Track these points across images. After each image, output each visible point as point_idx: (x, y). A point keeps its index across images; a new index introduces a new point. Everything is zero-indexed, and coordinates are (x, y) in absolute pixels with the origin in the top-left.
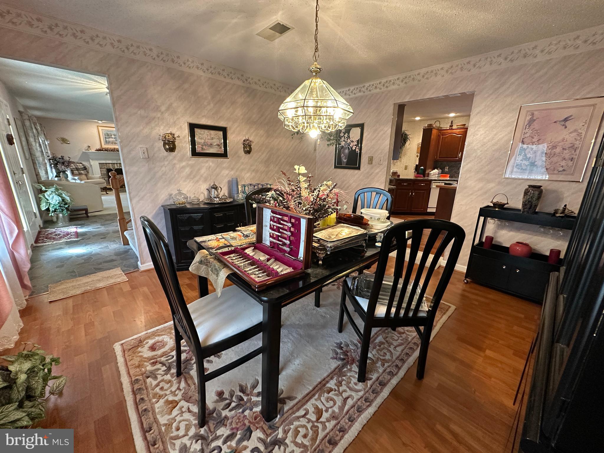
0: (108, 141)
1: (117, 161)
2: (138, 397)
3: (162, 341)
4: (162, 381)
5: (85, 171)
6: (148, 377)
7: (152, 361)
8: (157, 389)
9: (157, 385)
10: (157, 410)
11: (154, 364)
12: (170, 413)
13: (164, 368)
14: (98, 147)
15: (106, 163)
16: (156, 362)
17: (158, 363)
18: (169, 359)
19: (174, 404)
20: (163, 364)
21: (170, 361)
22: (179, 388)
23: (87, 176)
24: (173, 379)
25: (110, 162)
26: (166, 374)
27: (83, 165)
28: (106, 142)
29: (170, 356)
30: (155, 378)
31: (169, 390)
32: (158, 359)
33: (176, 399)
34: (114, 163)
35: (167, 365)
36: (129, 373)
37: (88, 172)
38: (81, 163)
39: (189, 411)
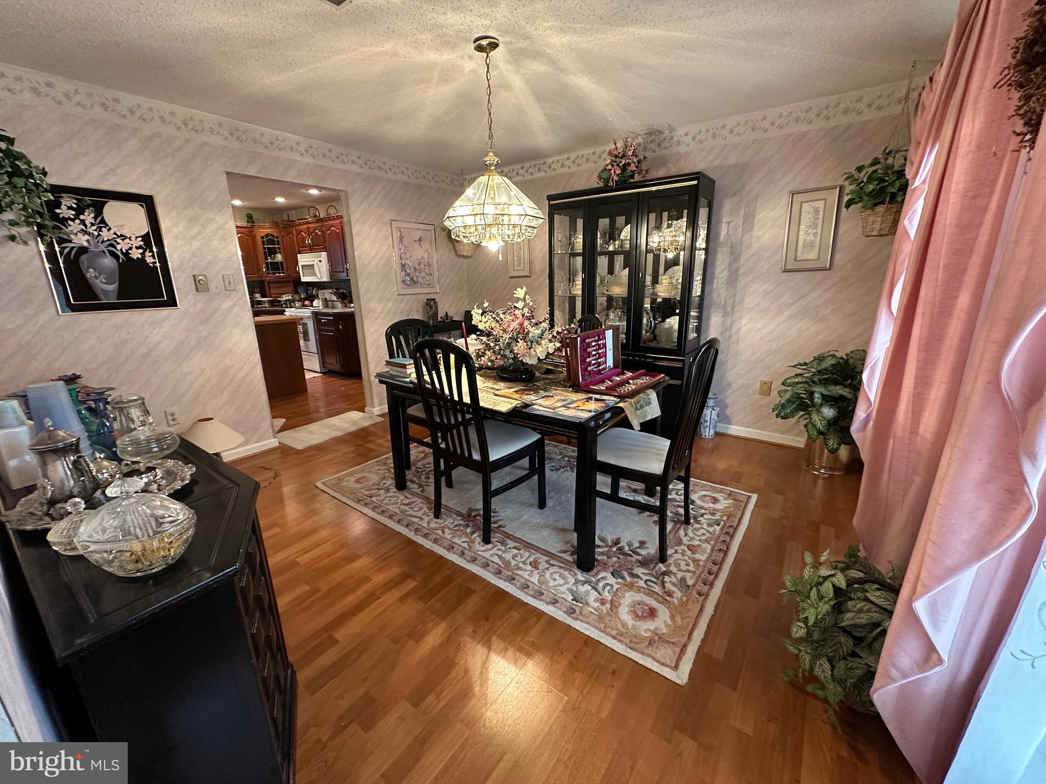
2: (712, 577)
3: (631, 611)
4: (680, 570)
6: (689, 586)
7: (668, 598)
8: (691, 568)
9: (689, 571)
10: (706, 555)
11: (670, 594)
12: (699, 545)
13: (667, 579)
16: (665, 592)
17: (666, 590)
18: (652, 582)
19: (690, 548)
20: (663, 583)
21: (654, 580)
22: (676, 552)
24: (672, 562)
26: (671, 572)
29: (647, 585)
30: (683, 579)
31: (684, 558)
32: (661, 594)
33: (686, 548)
35: (661, 578)
36: (701, 610)
39: (686, 535)
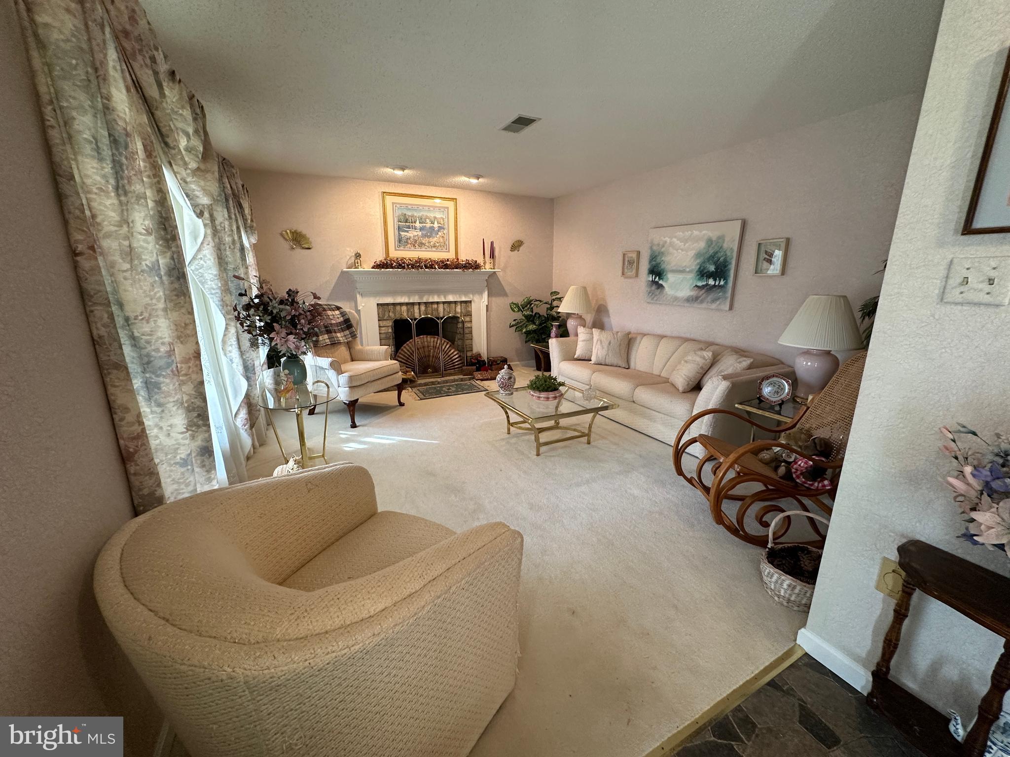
0: (404, 240)
1: (421, 297)
5: (347, 332)
14: (380, 257)
15: (394, 304)
23: (350, 348)
25: (405, 300)
27: (343, 314)
28: (400, 241)
34: (413, 304)
37: (354, 336)
38: (338, 308)
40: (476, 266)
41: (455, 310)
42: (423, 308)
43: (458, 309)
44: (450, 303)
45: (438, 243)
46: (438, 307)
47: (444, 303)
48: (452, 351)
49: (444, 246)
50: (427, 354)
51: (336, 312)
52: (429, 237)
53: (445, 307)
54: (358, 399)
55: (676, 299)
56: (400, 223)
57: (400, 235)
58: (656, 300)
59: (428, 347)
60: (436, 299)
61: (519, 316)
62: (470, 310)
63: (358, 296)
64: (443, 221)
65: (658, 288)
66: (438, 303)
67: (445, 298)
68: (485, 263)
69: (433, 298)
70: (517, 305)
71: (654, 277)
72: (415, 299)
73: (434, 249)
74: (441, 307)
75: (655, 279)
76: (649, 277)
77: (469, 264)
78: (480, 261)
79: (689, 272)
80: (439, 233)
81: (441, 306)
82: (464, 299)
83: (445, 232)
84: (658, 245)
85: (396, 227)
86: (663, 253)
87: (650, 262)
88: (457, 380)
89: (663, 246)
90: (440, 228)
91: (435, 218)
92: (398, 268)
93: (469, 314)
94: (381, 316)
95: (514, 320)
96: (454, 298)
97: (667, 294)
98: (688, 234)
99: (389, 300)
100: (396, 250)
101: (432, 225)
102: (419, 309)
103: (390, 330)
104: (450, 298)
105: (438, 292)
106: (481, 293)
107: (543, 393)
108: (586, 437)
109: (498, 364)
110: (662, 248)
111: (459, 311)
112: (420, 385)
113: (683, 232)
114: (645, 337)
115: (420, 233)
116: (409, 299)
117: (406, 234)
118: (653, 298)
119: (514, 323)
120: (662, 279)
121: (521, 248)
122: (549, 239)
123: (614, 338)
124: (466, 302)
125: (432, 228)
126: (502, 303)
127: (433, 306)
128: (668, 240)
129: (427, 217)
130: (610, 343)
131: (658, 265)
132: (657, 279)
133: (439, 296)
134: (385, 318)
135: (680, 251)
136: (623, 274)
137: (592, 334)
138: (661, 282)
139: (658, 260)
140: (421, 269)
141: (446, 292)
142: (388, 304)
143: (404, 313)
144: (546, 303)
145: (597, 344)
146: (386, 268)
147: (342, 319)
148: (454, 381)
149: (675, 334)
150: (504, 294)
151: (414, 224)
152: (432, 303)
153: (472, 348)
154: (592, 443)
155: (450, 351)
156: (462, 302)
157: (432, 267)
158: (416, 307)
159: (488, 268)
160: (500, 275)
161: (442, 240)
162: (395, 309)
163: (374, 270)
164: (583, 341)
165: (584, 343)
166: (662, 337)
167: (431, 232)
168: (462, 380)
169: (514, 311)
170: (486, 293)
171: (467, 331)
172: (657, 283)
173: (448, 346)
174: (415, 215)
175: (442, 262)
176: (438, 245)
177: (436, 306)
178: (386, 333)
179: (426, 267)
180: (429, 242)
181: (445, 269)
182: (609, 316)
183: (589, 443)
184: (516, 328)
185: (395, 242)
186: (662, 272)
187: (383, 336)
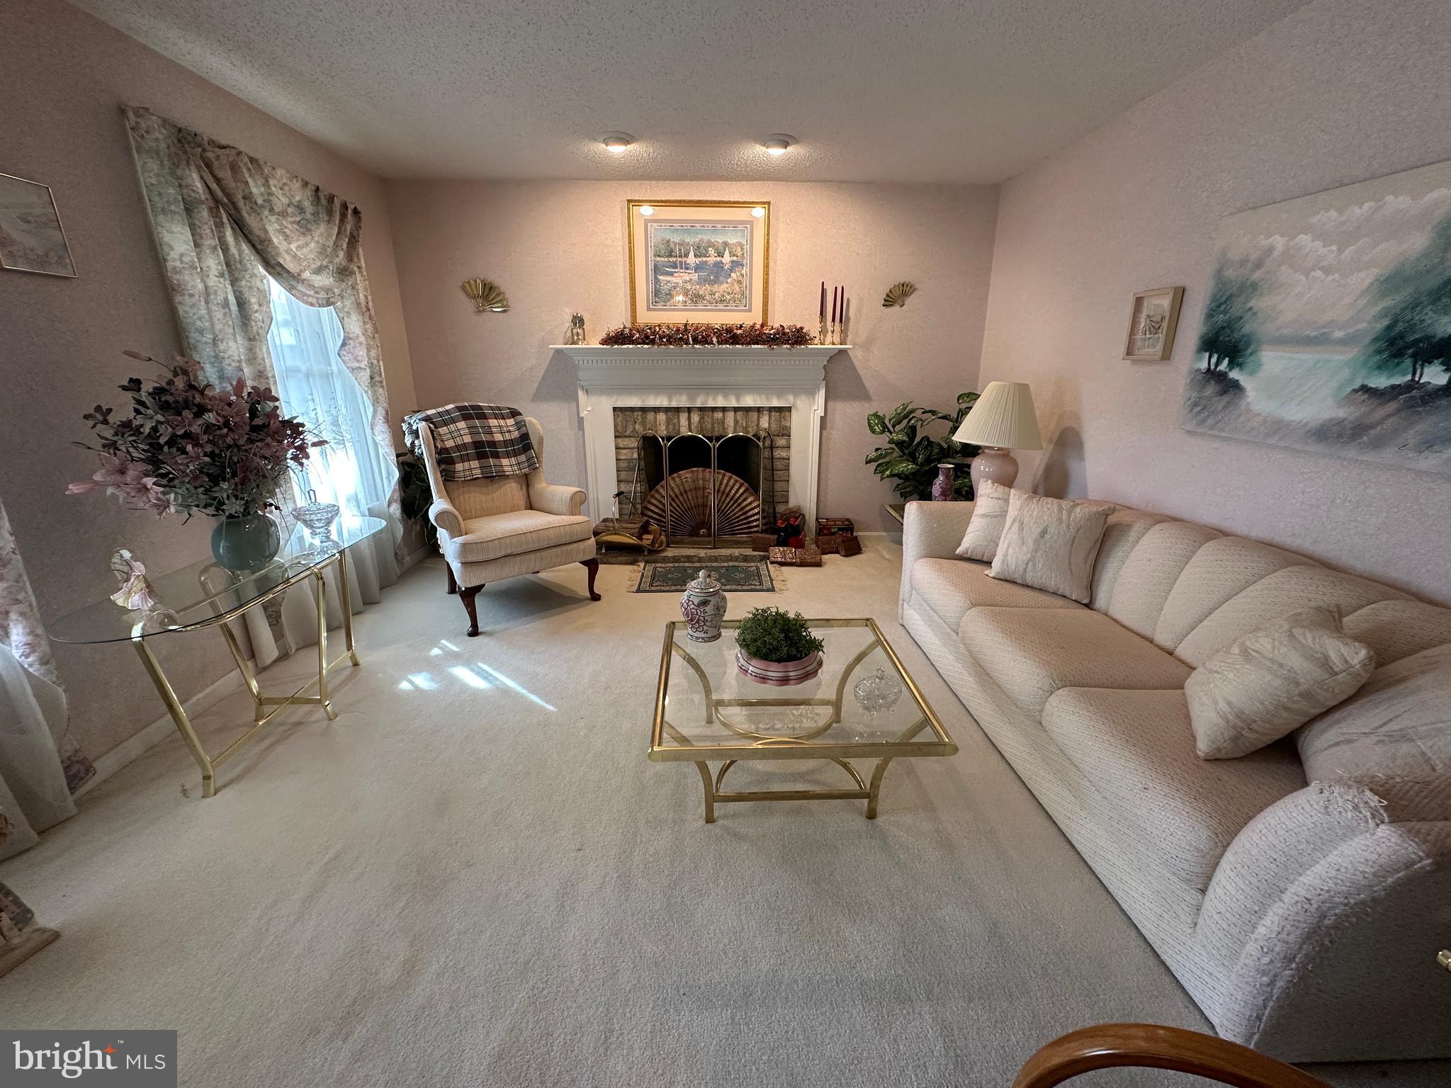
0: (665, 288)
1: (692, 398)
5: (522, 458)
14: (618, 320)
15: (644, 410)
23: (528, 486)
25: (661, 401)
27: (520, 425)
28: (657, 292)
34: (678, 410)
37: (533, 466)
38: (517, 414)
40: (798, 337)
41: (758, 425)
42: (695, 418)
43: (764, 422)
44: (747, 410)
45: (728, 293)
46: (724, 416)
47: (736, 409)
48: (750, 500)
49: (742, 299)
50: (700, 500)
51: (507, 421)
52: (712, 283)
53: (739, 418)
54: (484, 585)
55: (1278, 427)
56: (658, 259)
57: (657, 281)
58: (1212, 428)
59: (704, 488)
60: (720, 402)
61: (883, 441)
62: (788, 424)
63: (580, 393)
64: (742, 249)
65: (1224, 392)
66: (724, 409)
67: (738, 400)
68: (823, 331)
69: (714, 399)
70: (881, 420)
71: (1214, 360)
72: (681, 401)
73: (721, 306)
74: (730, 417)
75: (1217, 364)
76: (1200, 359)
77: (784, 334)
78: (812, 328)
79: (1342, 342)
80: (733, 275)
81: (730, 415)
82: (775, 403)
83: (744, 272)
84: (1244, 262)
85: (651, 266)
86: (1254, 287)
87: (1210, 315)
88: (736, 559)
89: (1259, 265)
90: (736, 265)
91: (726, 244)
92: (644, 343)
93: (786, 433)
94: (620, 428)
95: (877, 450)
96: (755, 401)
97: (1249, 411)
98: (1358, 212)
99: (634, 401)
100: (649, 309)
101: (718, 259)
102: (689, 419)
103: (636, 456)
104: (749, 401)
105: (723, 389)
106: (811, 393)
107: (754, 662)
108: (866, 801)
109: (833, 534)
110: (1253, 271)
111: (766, 425)
112: (665, 560)
113: (1341, 211)
114: (1157, 527)
115: (695, 277)
116: (670, 401)
117: (669, 278)
118: (1204, 421)
119: (873, 455)
120: (1240, 365)
121: (909, 301)
122: (980, 276)
123: (1060, 520)
124: (780, 409)
125: (719, 265)
126: (852, 414)
127: (716, 415)
128: (1279, 242)
129: (710, 244)
130: (1044, 533)
131: (1230, 325)
132: (1223, 366)
133: (725, 396)
134: (628, 433)
135: (1318, 273)
136: (1129, 352)
137: (1007, 501)
138: (1234, 374)
139: (1235, 311)
140: (686, 344)
141: (739, 390)
142: (632, 409)
143: (661, 427)
144: (945, 417)
145: (1010, 528)
146: (622, 344)
147: (516, 434)
148: (731, 560)
149: (1259, 532)
150: (861, 393)
151: (684, 259)
152: (714, 409)
153: (787, 497)
154: (880, 820)
155: (745, 500)
156: (771, 409)
157: (705, 341)
158: (683, 417)
159: (831, 342)
160: (857, 356)
161: (737, 288)
162: (644, 419)
163: (605, 346)
164: (983, 516)
165: (984, 521)
166: (1212, 533)
167: (717, 273)
168: (746, 559)
169: (873, 431)
170: (822, 392)
171: (778, 464)
172: (1220, 378)
173: (741, 491)
174: (687, 241)
175: (729, 330)
176: (729, 297)
177: (720, 415)
178: (630, 460)
179: (696, 341)
180: (712, 294)
181: (732, 344)
182: (1081, 458)
183: (871, 815)
184: (877, 467)
185: (648, 295)
186: (1240, 346)
187: (623, 465)
